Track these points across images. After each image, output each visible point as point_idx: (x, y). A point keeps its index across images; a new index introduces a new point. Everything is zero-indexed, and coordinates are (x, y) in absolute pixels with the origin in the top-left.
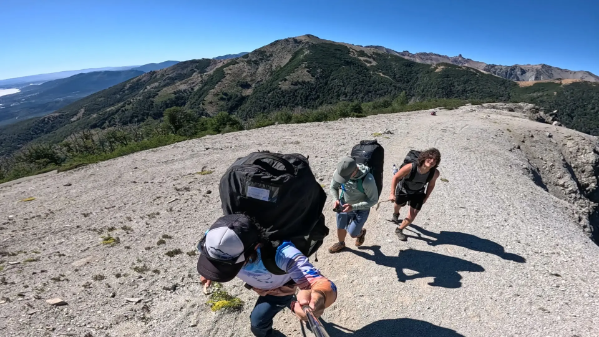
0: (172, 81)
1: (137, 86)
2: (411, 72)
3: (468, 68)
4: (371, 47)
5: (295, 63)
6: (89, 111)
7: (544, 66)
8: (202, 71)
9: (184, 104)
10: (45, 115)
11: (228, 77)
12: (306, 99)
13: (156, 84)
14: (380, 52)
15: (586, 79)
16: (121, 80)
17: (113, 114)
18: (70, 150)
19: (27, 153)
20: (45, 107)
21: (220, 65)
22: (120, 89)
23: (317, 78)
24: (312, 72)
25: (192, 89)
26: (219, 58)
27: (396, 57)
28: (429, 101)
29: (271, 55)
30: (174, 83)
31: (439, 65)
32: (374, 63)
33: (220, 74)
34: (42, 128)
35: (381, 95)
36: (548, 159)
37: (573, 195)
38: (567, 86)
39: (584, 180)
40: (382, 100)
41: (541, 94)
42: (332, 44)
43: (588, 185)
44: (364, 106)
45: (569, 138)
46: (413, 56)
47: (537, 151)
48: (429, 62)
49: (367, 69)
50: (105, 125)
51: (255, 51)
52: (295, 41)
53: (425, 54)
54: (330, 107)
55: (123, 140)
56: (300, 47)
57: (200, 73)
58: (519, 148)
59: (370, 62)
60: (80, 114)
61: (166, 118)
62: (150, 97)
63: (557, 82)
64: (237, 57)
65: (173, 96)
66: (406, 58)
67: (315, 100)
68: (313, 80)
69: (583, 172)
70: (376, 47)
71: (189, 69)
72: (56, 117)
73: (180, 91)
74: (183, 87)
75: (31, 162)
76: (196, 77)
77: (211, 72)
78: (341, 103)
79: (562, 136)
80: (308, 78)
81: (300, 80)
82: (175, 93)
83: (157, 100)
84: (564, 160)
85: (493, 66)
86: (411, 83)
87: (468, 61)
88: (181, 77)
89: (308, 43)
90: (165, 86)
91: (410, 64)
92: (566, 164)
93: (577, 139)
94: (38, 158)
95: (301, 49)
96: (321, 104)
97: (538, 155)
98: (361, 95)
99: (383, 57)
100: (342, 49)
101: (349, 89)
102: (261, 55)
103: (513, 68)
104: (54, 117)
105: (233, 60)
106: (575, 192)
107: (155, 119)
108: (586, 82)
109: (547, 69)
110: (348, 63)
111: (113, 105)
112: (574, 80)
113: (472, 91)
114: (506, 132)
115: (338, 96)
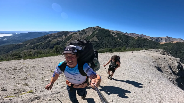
0: (57, 37)
1: (46, 38)
2: (127, 39)
3: (145, 38)
4: (116, 31)
5: (93, 35)
6: (31, 44)
7: (168, 37)
8: (66, 35)
9: (59, 45)
10: (18, 43)
11: (73, 38)
12: (96, 46)
13: (52, 38)
14: (119, 33)
15: (180, 41)
16: (42, 35)
17: (38, 46)
18: (25, 55)
19: (12, 54)
20: (19, 41)
21: (71, 34)
22: (41, 38)
23: (100, 40)
24: (98, 38)
25: (62, 40)
26: (71, 31)
27: (123, 34)
28: (133, 49)
29: (86, 32)
30: (57, 38)
31: (136, 37)
32: (117, 36)
33: (71, 36)
34: (17, 47)
35: (118, 46)
36: (163, 65)
37: (171, 74)
38: (175, 44)
39: (175, 70)
40: (118, 48)
41: (167, 46)
42: (105, 30)
43: (176, 72)
44: (113, 50)
45: (170, 59)
46: (128, 34)
47: (160, 62)
48: (133, 36)
49: (115, 38)
50: (35, 49)
51: (82, 30)
52: (94, 28)
53: (132, 34)
54: (103, 49)
55: (41, 53)
56: (95, 30)
57: (65, 35)
58: (155, 62)
59: (116, 36)
60: (28, 44)
61: (54, 48)
62: (49, 41)
63: (172, 42)
64: (76, 32)
65: (56, 42)
66: (126, 35)
67: (98, 47)
68: (98, 41)
69: (174, 68)
70: (118, 31)
71: (62, 34)
72: (21, 45)
73: (59, 41)
74: (59, 39)
75: (13, 57)
76: (64, 37)
77: (68, 36)
78: (106, 48)
79: (168, 59)
80: (97, 40)
81: (94, 40)
82: (57, 41)
83: (52, 43)
84: (168, 65)
85: (153, 37)
86: (127, 43)
87: (145, 36)
88: (59, 36)
89: (97, 29)
90: (54, 39)
91: (128, 37)
92: (169, 66)
93: (172, 59)
94: (15, 56)
95: (96, 31)
96: (100, 48)
97: (161, 63)
98: (112, 46)
99: (120, 34)
100: (108, 31)
101: (109, 44)
102: (84, 32)
103: (158, 38)
104: (20, 45)
105: (75, 33)
106: (172, 73)
107: (50, 48)
108: (180, 42)
109: (168, 38)
110: (109, 36)
111: (38, 43)
112: (177, 42)
113: (146, 45)
114: (152, 57)
115: (105, 46)
